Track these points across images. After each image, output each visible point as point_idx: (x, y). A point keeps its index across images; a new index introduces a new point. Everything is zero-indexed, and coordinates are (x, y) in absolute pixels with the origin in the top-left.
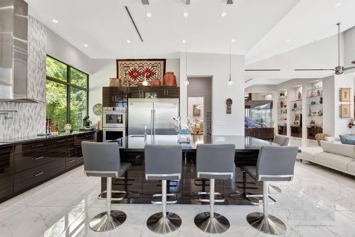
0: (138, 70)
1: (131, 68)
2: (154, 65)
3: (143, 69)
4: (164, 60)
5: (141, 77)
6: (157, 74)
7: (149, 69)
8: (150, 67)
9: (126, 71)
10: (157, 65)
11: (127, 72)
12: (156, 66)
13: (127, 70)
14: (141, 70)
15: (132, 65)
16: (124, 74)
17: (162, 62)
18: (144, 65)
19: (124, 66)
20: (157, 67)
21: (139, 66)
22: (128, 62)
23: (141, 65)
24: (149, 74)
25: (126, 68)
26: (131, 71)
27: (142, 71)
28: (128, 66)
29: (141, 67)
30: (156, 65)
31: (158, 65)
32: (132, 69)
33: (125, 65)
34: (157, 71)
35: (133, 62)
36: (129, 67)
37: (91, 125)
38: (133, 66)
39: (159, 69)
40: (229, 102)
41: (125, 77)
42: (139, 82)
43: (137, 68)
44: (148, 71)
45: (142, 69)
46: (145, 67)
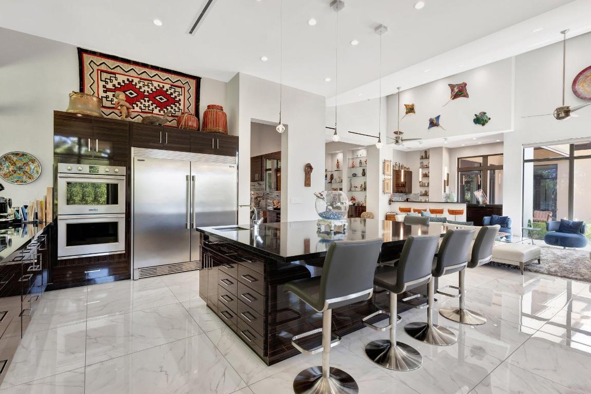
0: (138, 87)
1: (121, 78)
2: (175, 84)
3: (151, 87)
4: (198, 80)
5: (147, 104)
6: (182, 102)
7: (165, 89)
8: (167, 87)
9: (105, 81)
10: (182, 85)
11: (110, 86)
12: (181, 87)
13: (110, 79)
14: (146, 88)
15: (122, 72)
16: (101, 89)
17: (193, 83)
18: (153, 79)
19: (100, 68)
20: (183, 89)
21: (141, 79)
22: (111, 63)
23: (144, 76)
24: (165, 100)
25: (105, 76)
26: (119, 84)
27: (148, 92)
28: (113, 71)
29: (146, 82)
30: (178, 84)
31: (184, 86)
32: (124, 81)
33: (103, 67)
34: (182, 98)
35: (127, 67)
36: (115, 74)
37: (9, 211)
38: (126, 74)
39: (187, 96)
40: (309, 169)
41: (104, 95)
42: (142, 112)
43: (136, 80)
44: (160, 92)
45: (148, 86)
46: (156, 84)
